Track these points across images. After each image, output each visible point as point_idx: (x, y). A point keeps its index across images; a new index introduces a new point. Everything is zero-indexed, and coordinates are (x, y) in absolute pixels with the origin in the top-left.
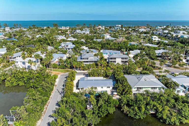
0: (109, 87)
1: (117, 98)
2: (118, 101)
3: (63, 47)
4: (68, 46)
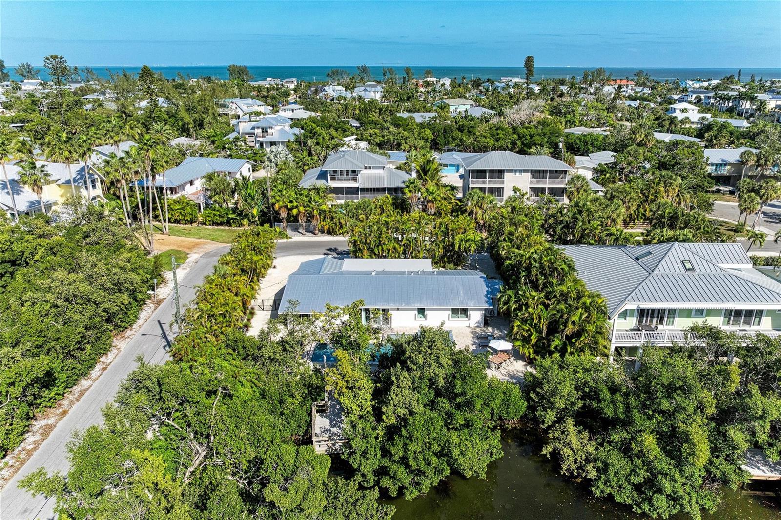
0: (465, 311)
1: (512, 377)
2: (517, 391)
3: (246, 134)
4: (270, 131)
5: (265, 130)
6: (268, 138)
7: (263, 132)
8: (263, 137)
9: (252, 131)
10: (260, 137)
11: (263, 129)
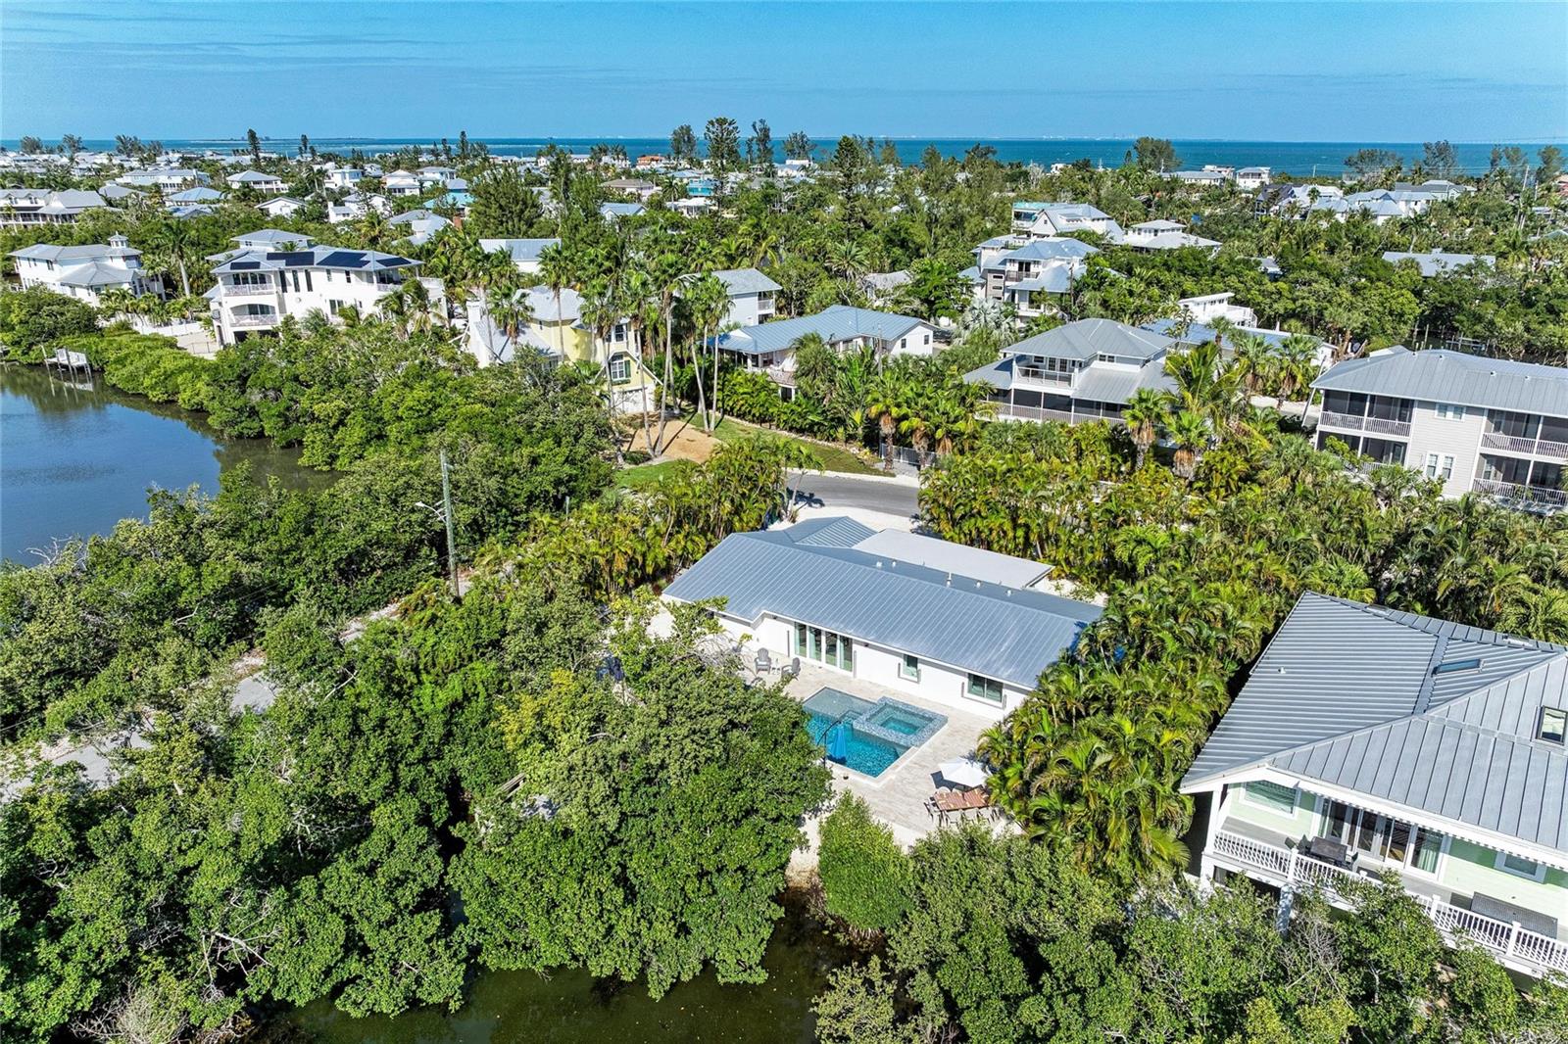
0: (995, 687)
3: (990, 271)
4: (1033, 269)
5: (1024, 266)
6: (1028, 283)
7: (1020, 269)
8: (1019, 279)
9: (1001, 268)
10: (1012, 279)
11: (1021, 264)
